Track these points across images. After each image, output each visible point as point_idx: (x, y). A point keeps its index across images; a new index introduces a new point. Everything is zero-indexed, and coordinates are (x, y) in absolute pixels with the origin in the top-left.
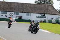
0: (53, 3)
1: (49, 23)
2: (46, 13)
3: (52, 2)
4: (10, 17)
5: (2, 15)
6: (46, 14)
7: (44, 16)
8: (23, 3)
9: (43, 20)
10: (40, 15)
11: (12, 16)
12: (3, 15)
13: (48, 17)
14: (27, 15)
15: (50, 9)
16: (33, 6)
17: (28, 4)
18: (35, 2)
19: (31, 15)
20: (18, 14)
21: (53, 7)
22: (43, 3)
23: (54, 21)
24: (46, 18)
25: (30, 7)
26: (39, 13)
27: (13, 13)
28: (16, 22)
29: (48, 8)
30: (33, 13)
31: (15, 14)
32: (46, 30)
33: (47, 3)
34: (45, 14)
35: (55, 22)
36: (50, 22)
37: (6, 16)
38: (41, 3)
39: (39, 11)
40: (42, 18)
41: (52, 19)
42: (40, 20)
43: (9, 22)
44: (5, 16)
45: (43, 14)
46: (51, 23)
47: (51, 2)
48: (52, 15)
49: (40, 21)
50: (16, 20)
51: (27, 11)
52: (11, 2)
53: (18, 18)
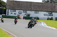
1: (56, 20)
2: (53, 11)
4: (19, 15)
5: (11, 13)
6: (53, 12)
7: (51, 14)
8: (31, 2)
9: (51, 18)
10: (47, 13)
11: (21, 14)
12: (12, 13)
14: (35, 13)
16: (41, 5)
17: (36, 3)
18: (43, 1)
19: (39, 13)
20: (26, 12)
22: (50, 2)
24: (53, 16)
26: (47, 11)
29: (55, 7)
32: (53, 27)
33: (54, 2)
37: (16, 14)
38: (49, 2)
39: (46, 9)
40: (49, 15)
42: (47, 17)
44: (14, 14)
50: (25, 18)
51: (35, 9)
52: (20, 1)
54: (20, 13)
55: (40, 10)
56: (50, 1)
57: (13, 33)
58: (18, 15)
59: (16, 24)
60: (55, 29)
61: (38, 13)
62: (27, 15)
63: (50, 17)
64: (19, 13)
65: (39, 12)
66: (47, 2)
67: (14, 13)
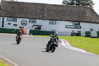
0: (94, 4)
1: (86, 36)
2: (81, 20)
3: (92, 2)
4: (22, 26)
5: (8, 24)
6: (82, 22)
7: (77, 26)
8: (43, 4)
10: (71, 24)
11: (26, 25)
12: (10, 24)
13: (85, 27)
14: (50, 23)
15: (88, 14)
16: (60, 9)
17: (52, 5)
19: (57, 24)
20: (35, 22)
21: (93, 10)
22: (76, 4)
23: (94, 34)
24: (80, 28)
25: (55, 10)
26: (70, 20)
27: (26, 19)
28: (31, 36)
29: (84, 12)
30: (59, 20)
31: (30, 22)
33: (84, 4)
34: (79, 22)
35: (96, 35)
36: (88, 35)
37: (16, 25)
38: (74, 4)
39: (69, 17)
40: (75, 28)
41: (92, 30)
42: (71, 31)
43: (18, 35)
44: (14, 25)
45: (77, 22)
46: (90, 36)
47: (89, 2)
48: (91, 24)
49: (72, 34)
50: (32, 32)
51: (51, 17)
52: (24, 3)
53: (35, 28)
54: (24, 23)
55: (58, 19)
56: (75, 2)
57: (11, 59)
58: (20, 27)
59: (18, 43)
60: (84, 51)
61: (55, 24)
62: (36, 27)
63: (76, 31)
64: (22, 24)
65: (58, 22)
66: (71, 4)
67: (13, 23)
